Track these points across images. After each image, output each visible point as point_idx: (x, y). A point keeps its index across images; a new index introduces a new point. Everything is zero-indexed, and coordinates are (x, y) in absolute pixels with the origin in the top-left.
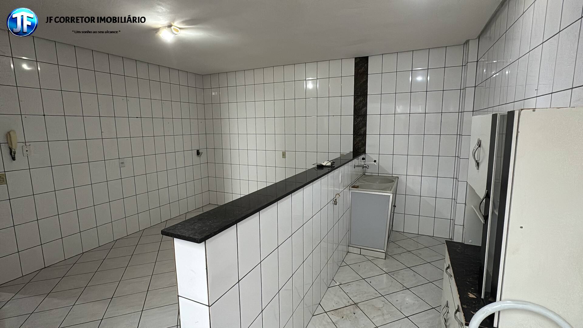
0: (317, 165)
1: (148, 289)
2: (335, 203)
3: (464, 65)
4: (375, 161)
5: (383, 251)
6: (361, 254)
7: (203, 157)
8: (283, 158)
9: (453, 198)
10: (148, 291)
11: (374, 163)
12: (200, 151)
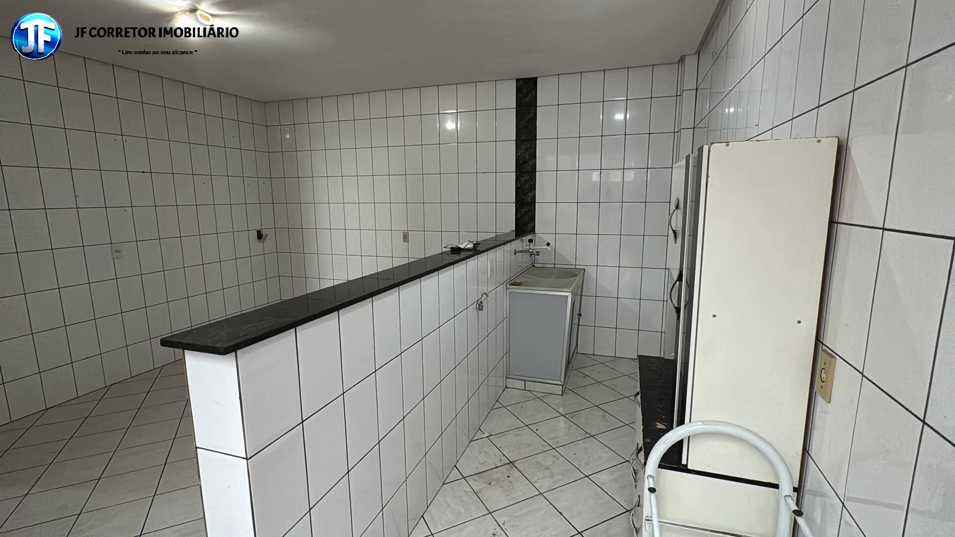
0: (451, 248)
1: (166, 462)
2: (480, 307)
3: (679, 94)
4: (548, 244)
5: (559, 383)
6: (526, 389)
7: (269, 242)
8: (404, 242)
9: (665, 300)
10: (166, 464)
11: (547, 247)
12: (263, 232)
